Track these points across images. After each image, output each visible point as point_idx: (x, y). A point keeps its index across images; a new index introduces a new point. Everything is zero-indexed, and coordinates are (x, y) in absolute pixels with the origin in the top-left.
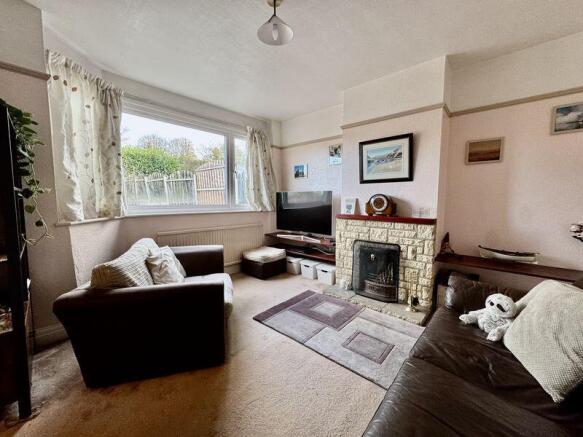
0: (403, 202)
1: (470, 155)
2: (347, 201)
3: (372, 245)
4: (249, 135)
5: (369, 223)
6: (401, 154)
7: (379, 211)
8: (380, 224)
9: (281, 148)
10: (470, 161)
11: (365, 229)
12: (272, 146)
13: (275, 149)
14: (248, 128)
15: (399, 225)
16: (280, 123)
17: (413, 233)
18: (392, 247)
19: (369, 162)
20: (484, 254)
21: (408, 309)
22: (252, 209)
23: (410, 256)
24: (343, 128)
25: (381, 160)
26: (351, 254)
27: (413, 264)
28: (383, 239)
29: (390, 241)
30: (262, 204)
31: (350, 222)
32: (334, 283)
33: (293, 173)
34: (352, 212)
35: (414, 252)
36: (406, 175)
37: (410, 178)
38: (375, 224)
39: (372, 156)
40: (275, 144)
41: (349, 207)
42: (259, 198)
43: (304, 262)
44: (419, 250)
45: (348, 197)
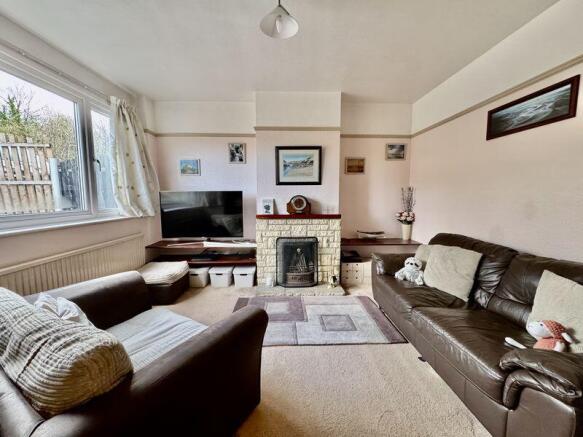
0: (316, 202)
1: (349, 167)
2: (264, 201)
3: (294, 241)
4: (115, 109)
5: (290, 221)
6: (312, 162)
7: (299, 210)
8: (300, 221)
9: (157, 135)
10: (349, 171)
11: (287, 227)
12: (146, 131)
13: (149, 135)
14: (113, 99)
15: (316, 221)
16: (153, 102)
17: (327, 227)
18: (311, 240)
19: (285, 166)
20: (361, 236)
21: (329, 287)
22: (128, 216)
23: (325, 244)
24: (257, 129)
25: (296, 165)
26: (274, 252)
27: (327, 251)
28: (303, 234)
29: (309, 235)
30: (140, 207)
31: (271, 221)
32: (255, 283)
33: (179, 168)
34: (271, 212)
35: (328, 241)
36: (317, 180)
37: (319, 183)
38: (296, 221)
39: (288, 161)
40: (149, 127)
41: (267, 208)
42: (135, 200)
43: (213, 271)
44: (331, 240)
45: (266, 198)
